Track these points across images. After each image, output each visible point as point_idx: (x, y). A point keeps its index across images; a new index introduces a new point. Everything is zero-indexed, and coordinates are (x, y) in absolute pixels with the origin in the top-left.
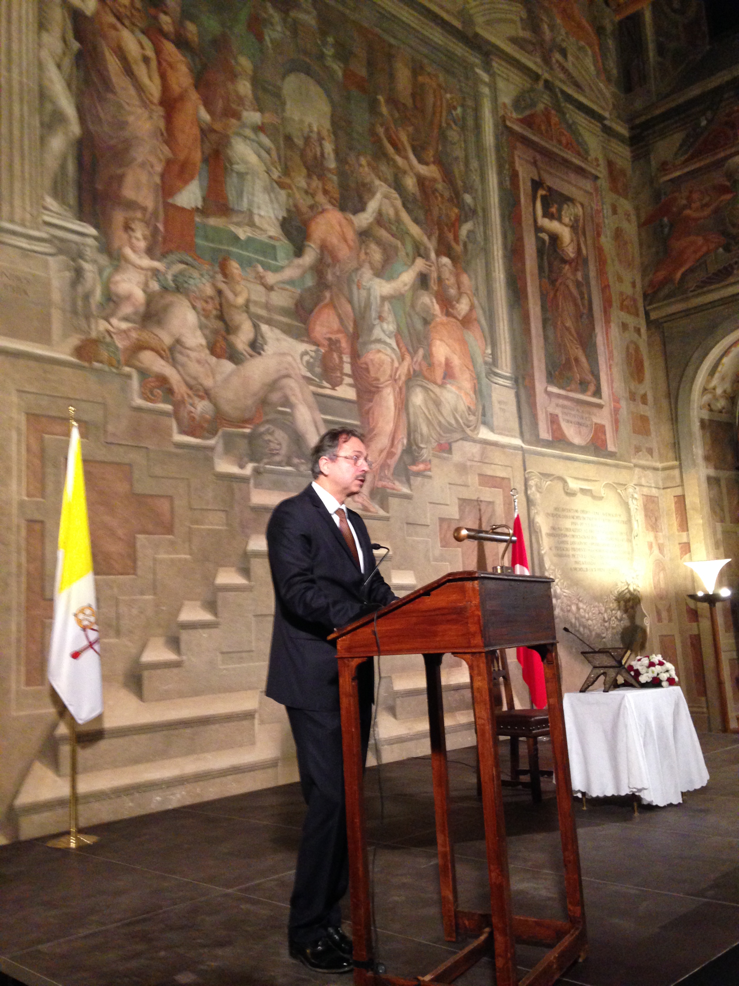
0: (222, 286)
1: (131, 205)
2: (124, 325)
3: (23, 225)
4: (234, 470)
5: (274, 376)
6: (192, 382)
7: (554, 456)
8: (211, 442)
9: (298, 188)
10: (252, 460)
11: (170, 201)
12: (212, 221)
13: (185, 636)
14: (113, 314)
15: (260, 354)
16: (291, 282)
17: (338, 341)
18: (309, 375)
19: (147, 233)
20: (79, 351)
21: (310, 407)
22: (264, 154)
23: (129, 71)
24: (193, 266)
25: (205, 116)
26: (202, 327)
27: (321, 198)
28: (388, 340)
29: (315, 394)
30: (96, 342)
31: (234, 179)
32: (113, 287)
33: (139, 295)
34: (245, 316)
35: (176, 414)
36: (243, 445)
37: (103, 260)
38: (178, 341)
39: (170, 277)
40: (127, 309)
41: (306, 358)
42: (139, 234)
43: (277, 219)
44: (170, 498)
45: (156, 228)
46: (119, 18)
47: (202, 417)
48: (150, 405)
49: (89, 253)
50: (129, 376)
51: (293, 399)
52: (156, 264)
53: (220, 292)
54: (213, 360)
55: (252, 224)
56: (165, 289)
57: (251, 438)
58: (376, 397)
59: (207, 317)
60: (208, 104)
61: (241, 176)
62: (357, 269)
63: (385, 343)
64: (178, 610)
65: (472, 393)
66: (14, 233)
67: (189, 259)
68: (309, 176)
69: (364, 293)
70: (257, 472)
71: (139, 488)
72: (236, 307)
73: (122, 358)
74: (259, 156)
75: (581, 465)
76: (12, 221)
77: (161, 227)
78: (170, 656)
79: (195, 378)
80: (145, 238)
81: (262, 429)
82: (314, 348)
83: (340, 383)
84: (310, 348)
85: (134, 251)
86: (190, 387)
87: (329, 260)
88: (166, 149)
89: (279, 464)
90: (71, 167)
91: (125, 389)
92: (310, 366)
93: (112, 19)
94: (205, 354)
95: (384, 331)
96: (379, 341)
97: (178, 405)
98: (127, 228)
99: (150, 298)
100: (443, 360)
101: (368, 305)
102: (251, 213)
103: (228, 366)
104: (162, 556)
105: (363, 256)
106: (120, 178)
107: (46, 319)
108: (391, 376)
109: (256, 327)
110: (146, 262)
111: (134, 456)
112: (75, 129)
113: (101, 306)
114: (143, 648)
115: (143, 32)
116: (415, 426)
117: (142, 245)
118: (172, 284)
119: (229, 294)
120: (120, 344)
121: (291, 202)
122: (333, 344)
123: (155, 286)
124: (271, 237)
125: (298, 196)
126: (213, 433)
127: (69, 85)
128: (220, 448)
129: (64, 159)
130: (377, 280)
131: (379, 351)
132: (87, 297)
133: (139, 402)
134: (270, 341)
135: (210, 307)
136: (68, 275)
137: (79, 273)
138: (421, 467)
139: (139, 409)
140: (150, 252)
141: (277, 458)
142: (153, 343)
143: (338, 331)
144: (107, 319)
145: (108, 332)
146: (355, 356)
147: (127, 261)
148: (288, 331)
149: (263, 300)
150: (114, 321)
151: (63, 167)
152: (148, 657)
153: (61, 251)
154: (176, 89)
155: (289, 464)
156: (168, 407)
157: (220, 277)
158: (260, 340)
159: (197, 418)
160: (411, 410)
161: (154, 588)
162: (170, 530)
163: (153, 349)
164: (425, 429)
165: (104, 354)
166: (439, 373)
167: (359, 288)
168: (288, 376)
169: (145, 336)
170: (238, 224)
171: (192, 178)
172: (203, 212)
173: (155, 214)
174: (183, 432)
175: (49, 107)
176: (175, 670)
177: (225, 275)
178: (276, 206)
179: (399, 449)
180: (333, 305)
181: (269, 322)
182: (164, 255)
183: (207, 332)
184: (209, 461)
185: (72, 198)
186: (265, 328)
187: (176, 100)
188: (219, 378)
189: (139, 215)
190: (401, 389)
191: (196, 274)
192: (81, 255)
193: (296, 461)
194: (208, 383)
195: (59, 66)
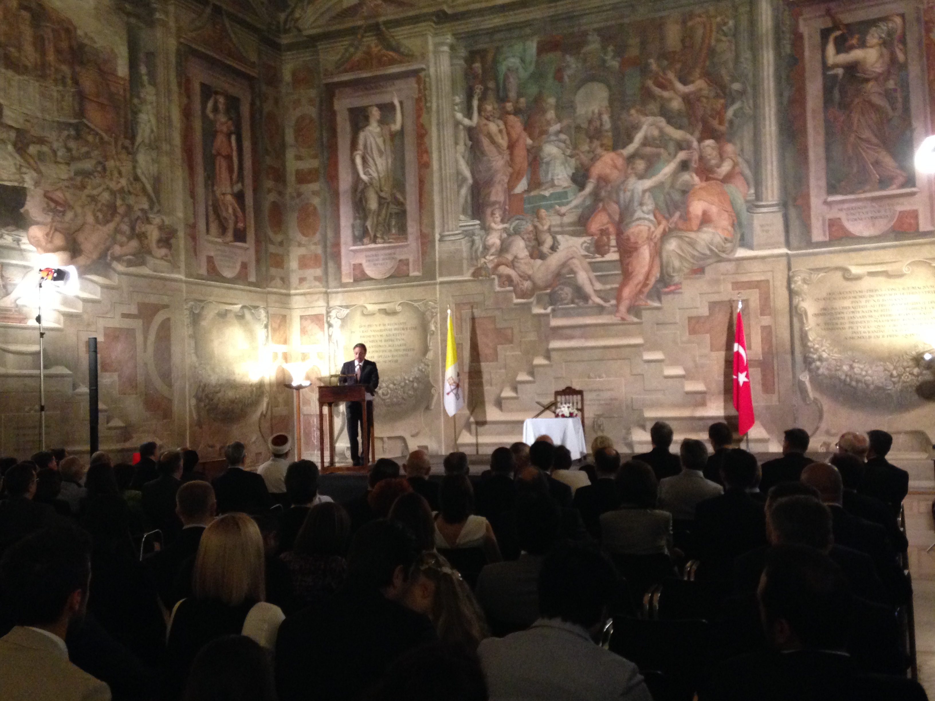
0: (538, 224)
1: (495, 203)
2: (492, 258)
3: (452, 231)
4: (542, 311)
5: (563, 260)
6: (522, 274)
7: (831, 252)
8: (531, 300)
9: (583, 152)
10: (551, 304)
11: (512, 193)
12: (532, 194)
13: (519, 387)
14: (486, 255)
15: (556, 251)
16: (576, 207)
17: (607, 229)
18: (587, 253)
19: (501, 213)
20: (474, 274)
21: (586, 271)
22: (562, 145)
23: (493, 142)
24: (522, 219)
25: (529, 141)
26: (527, 247)
27: (599, 150)
28: (647, 216)
29: (590, 263)
30: (481, 268)
31: (544, 166)
32: (487, 243)
33: (498, 242)
34: (548, 234)
35: (515, 291)
36: (546, 299)
37: (482, 233)
38: (516, 257)
39: (511, 229)
40: (493, 250)
41: (585, 245)
42: (497, 215)
43: (568, 176)
44: (512, 329)
45: (505, 209)
46: (487, 119)
47: (527, 289)
48: (503, 289)
49: (477, 232)
50: (494, 279)
51: (576, 269)
52: (505, 225)
53: (535, 227)
54: (532, 261)
55: (553, 185)
56: (509, 235)
57: (550, 295)
58: (635, 254)
59: (530, 241)
60: (531, 136)
61: (548, 163)
62: (623, 182)
63: (645, 219)
64: (517, 375)
65: (730, 228)
66: (449, 235)
67: (521, 217)
68: (591, 142)
69: (628, 194)
70: (553, 310)
71: (499, 326)
72: (543, 231)
73: (491, 272)
74: (559, 147)
75: (873, 252)
76: (448, 231)
77: (507, 207)
78: (513, 394)
79: (523, 272)
80: (500, 215)
81: (557, 289)
82: (590, 238)
83: (607, 252)
84: (587, 239)
85: (495, 223)
86: (521, 276)
87: (604, 184)
88: (510, 170)
89: (567, 304)
90: (469, 198)
91: (492, 285)
92: (587, 249)
93: (485, 121)
94: (529, 259)
95: (643, 212)
96: (639, 219)
97: (515, 287)
98: (493, 214)
99: (503, 241)
100: (699, 213)
101: (631, 200)
102: (552, 180)
103: (539, 262)
104: (508, 353)
105: (630, 171)
106: (489, 194)
107: (461, 266)
108: (648, 238)
109: (554, 238)
110: (501, 226)
111: (498, 313)
112: (470, 181)
113: (482, 252)
114: (501, 391)
115: (499, 118)
116: (668, 263)
117: (499, 219)
118: (512, 232)
119: (540, 227)
120: (490, 266)
121: (578, 162)
122: (604, 232)
123: (505, 235)
124: (565, 188)
125: (582, 156)
126: (531, 296)
127: (468, 163)
128: (535, 302)
129: (466, 197)
130: (640, 182)
131: (639, 225)
132: (476, 251)
133: (498, 289)
134: (562, 243)
135: (531, 235)
136: (469, 244)
137: (473, 242)
138: (672, 288)
139: (498, 292)
140: (502, 221)
141: (566, 302)
142: (504, 261)
143: (608, 223)
144: (484, 257)
145: (485, 263)
146: (619, 233)
147: (493, 229)
148: (574, 234)
149: (559, 222)
150: (487, 257)
151: (466, 201)
152: (504, 394)
153: (466, 236)
154: (514, 136)
155: (573, 302)
156: (511, 288)
157: (536, 220)
158: (556, 244)
159: (525, 290)
160: (664, 255)
161: (505, 367)
162: (511, 342)
163: (503, 264)
164: (677, 263)
165: (483, 273)
166: (695, 223)
167: (625, 192)
168: (573, 258)
169: (501, 259)
170: (545, 189)
171: (523, 176)
172: (528, 191)
173: (505, 202)
174: (517, 298)
175: (460, 177)
176: (516, 401)
177: (538, 217)
178: (568, 169)
179: (652, 281)
180: (604, 209)
181: (562, 233)
182: (509, 220)
183: (529, 248)
184: (530, 309)
185: (470, 212)
186: (559, 237)
187: (515, 143)
188: (535, 269)
189: (497, 206)
190: (656, 244)
191: (524, 223)
192: (474, 234)
193: (577, 301)
194: (530, 272)
195: (463, 157)
